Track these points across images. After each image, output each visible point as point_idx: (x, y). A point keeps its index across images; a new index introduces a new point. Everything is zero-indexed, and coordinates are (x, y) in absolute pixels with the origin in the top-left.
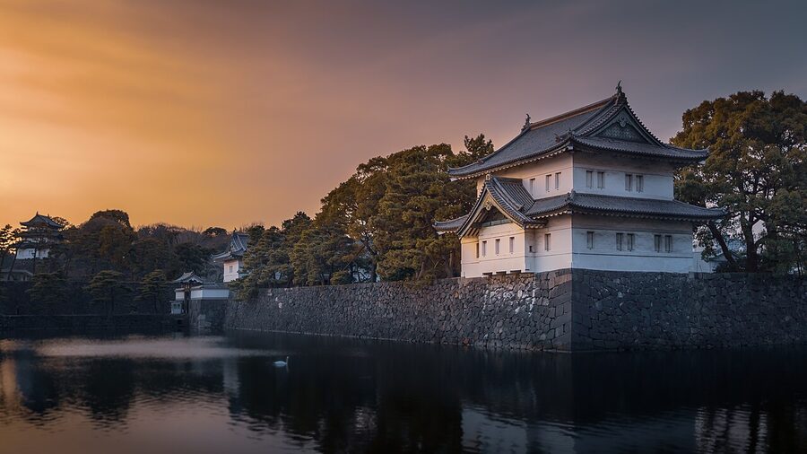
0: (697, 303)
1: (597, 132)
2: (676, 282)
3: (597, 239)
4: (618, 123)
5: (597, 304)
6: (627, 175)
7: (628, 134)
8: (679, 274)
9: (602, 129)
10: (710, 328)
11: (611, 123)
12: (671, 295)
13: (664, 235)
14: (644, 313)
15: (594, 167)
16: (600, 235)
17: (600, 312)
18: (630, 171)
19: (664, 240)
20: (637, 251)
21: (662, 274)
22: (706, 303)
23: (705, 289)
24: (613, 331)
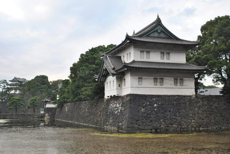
0: (196, 109)
1: (146, 35)
2: (185, 99)
3: (143, 81)
4: (157, 31)
5: (143, 110)
6: (161, 53)
7: (162, 35)
8: (187, 96)
9: (149, 33)
10: (203, 120)
11: (153, 31)
12: (182, 105)
13: (179, 78)
14: (168, 113)
15: (144, 50)
16: (145, 79)
17: (144, 113)
18: (163, 51)
19: (179, 81)
20: (165, 86)
21: (178, 96)
22: (201, 109)
23: (201, 102)
24: (150, 121)
